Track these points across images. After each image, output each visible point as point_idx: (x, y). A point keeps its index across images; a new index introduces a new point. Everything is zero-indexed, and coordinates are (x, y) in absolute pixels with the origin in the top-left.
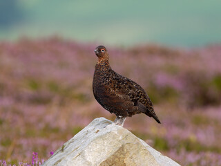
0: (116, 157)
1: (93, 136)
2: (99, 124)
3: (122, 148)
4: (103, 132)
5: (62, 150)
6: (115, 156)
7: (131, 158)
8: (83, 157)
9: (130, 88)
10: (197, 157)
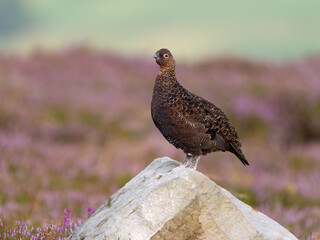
0: (187, 213)
1: (153, 183)
2: (161, 167)
3: (196, 201)
4: (168, 177)
5: (109, 205)
6: (185, 212)
7: (210, 214)
8: (140, 214)
9: (207, 112)
10: (301, 215)
